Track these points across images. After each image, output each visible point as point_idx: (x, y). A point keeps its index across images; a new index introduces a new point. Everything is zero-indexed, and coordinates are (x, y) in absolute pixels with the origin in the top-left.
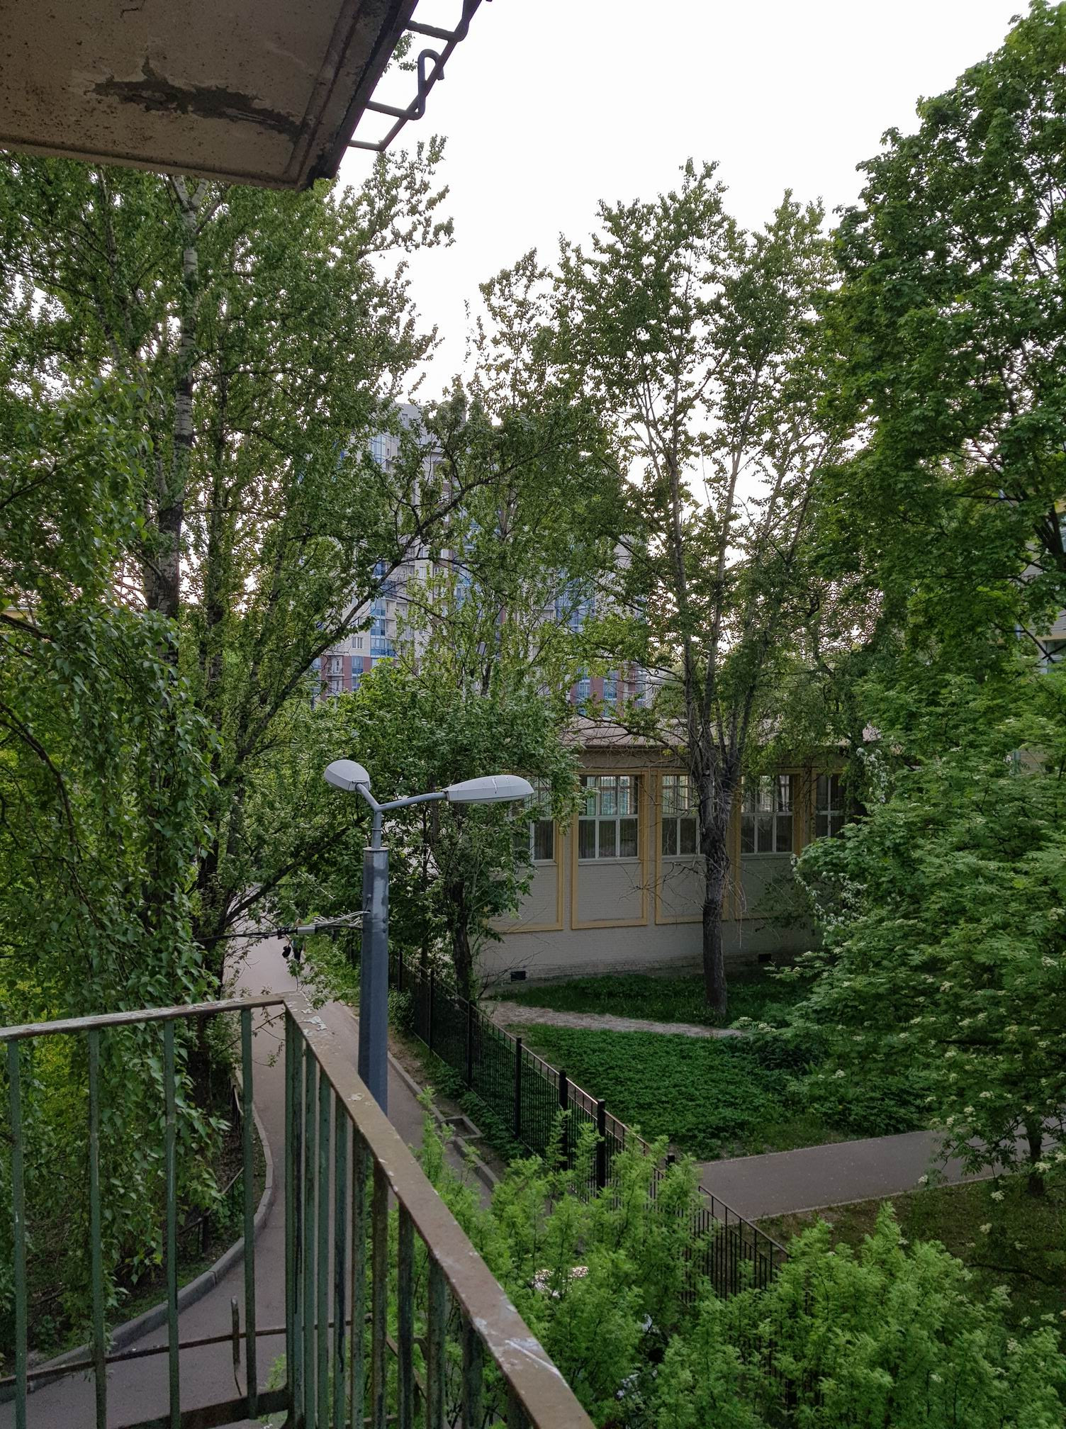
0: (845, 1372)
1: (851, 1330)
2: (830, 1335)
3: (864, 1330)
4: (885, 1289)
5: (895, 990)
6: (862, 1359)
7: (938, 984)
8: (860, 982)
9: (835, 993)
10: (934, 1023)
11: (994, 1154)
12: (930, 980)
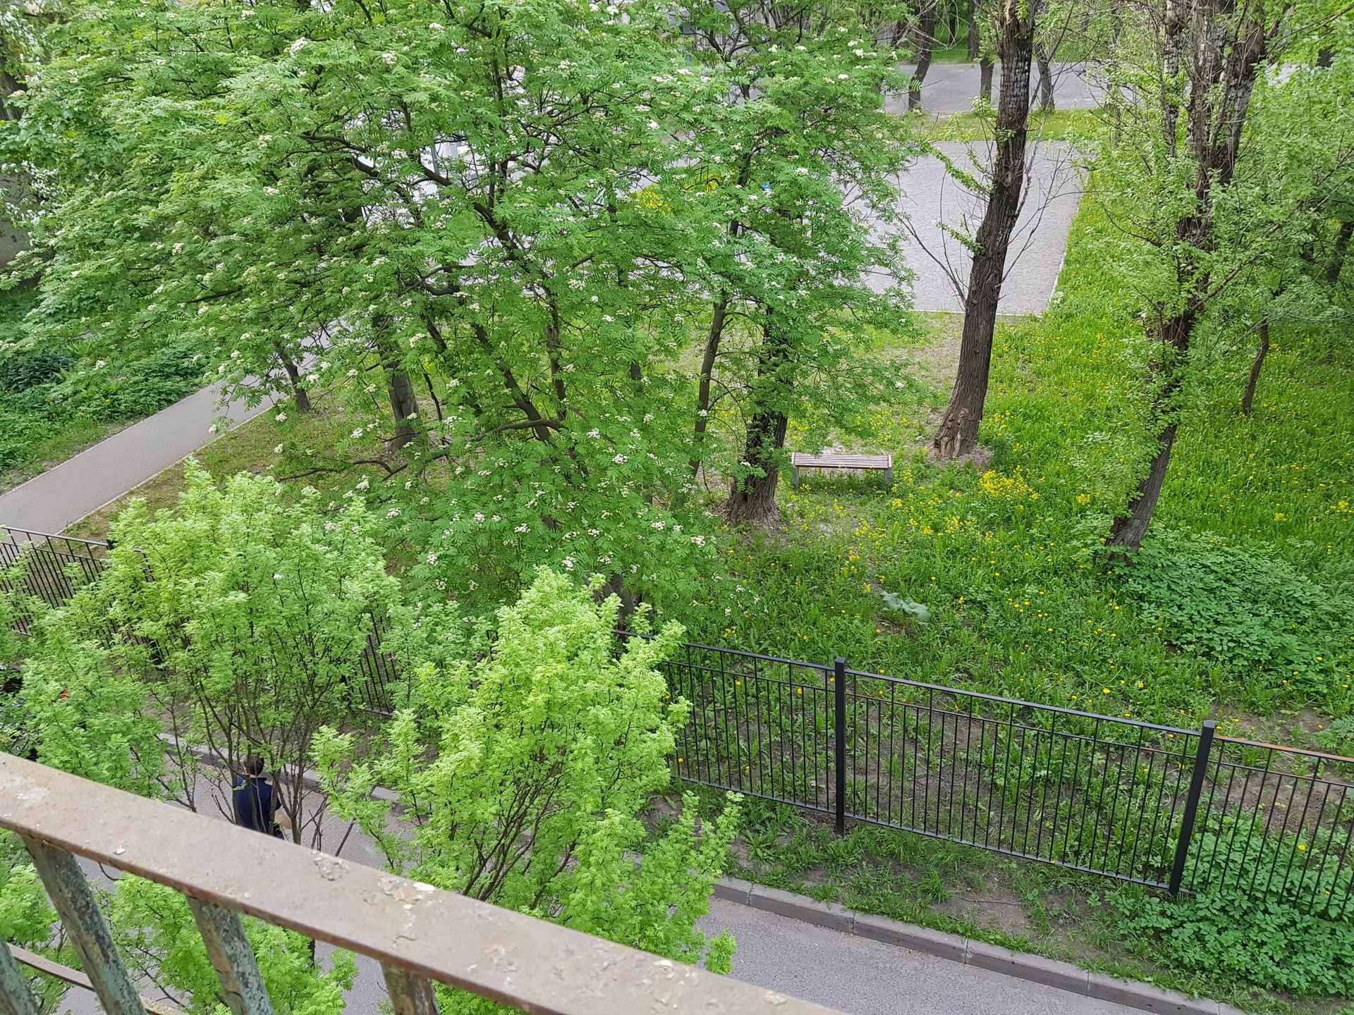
0: (204, 609)
1: (196, 574)
2: (178, 587)
3: (206, 569)
4: (214, 529)
5: (128, 266)
6: (214, 592)
7: (168, 248)
8: (88, 268)
9: (65, 288)
10: (178, 287)
11: (268, 385)
12: (160, 247)
